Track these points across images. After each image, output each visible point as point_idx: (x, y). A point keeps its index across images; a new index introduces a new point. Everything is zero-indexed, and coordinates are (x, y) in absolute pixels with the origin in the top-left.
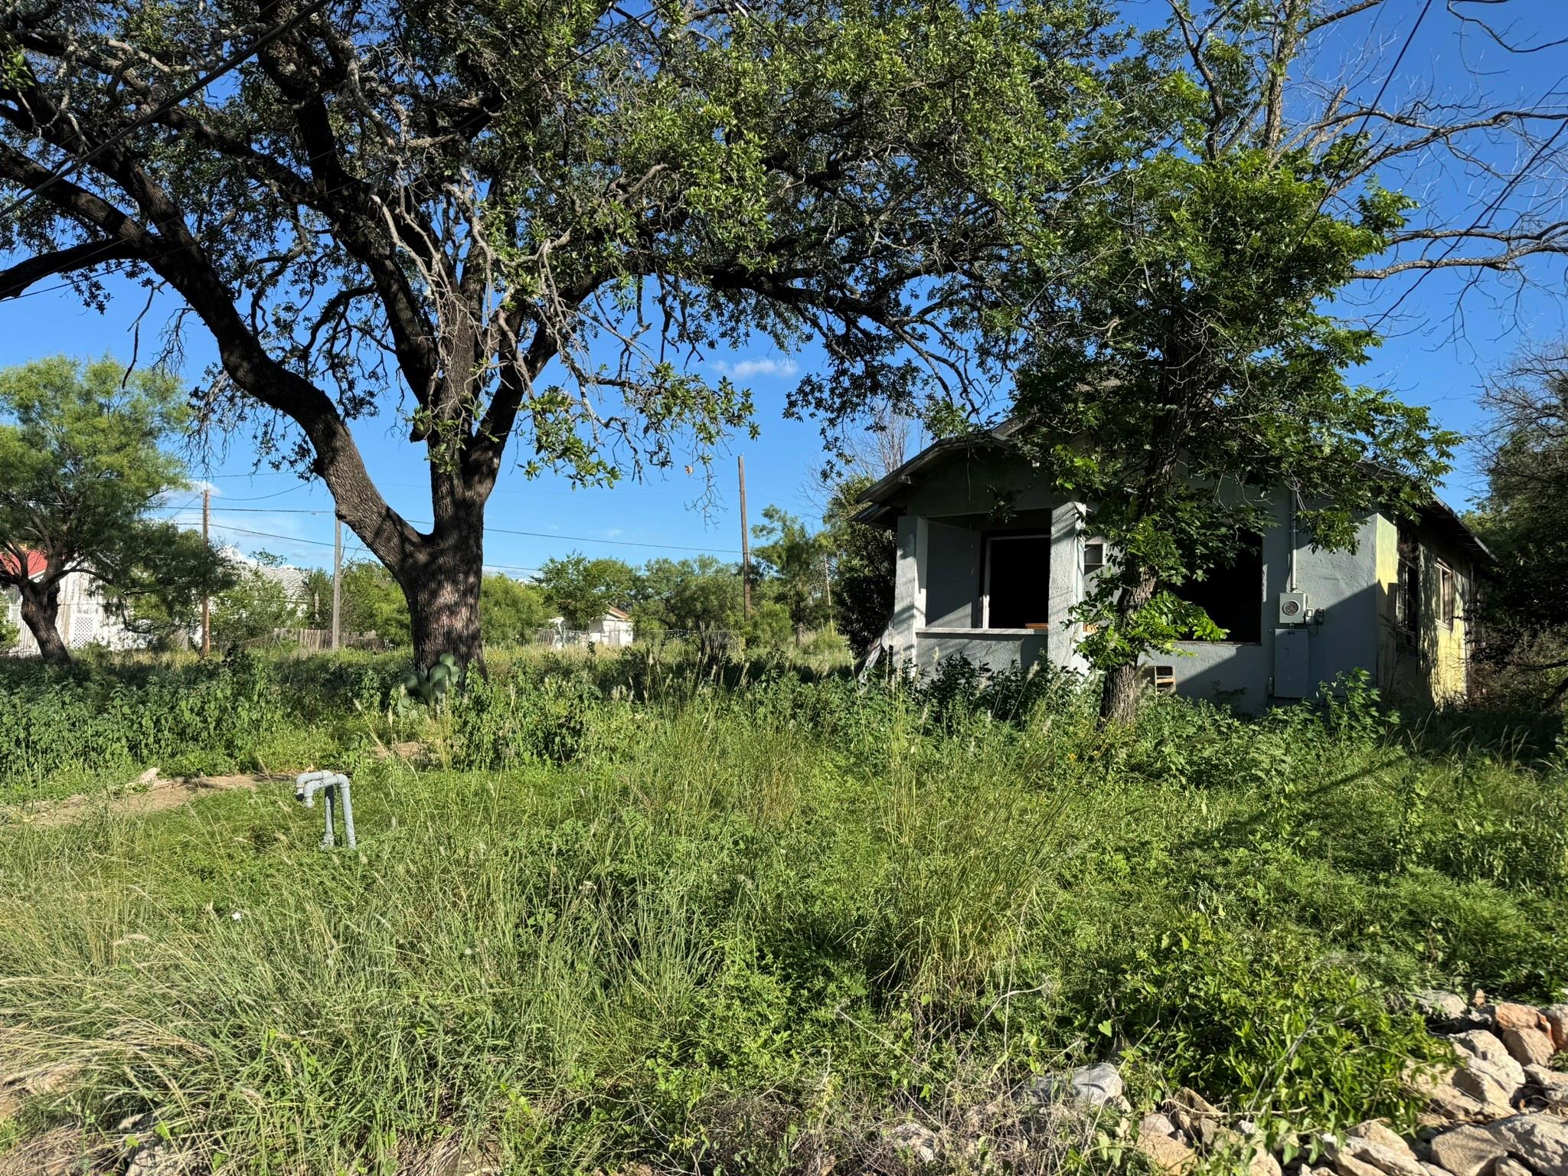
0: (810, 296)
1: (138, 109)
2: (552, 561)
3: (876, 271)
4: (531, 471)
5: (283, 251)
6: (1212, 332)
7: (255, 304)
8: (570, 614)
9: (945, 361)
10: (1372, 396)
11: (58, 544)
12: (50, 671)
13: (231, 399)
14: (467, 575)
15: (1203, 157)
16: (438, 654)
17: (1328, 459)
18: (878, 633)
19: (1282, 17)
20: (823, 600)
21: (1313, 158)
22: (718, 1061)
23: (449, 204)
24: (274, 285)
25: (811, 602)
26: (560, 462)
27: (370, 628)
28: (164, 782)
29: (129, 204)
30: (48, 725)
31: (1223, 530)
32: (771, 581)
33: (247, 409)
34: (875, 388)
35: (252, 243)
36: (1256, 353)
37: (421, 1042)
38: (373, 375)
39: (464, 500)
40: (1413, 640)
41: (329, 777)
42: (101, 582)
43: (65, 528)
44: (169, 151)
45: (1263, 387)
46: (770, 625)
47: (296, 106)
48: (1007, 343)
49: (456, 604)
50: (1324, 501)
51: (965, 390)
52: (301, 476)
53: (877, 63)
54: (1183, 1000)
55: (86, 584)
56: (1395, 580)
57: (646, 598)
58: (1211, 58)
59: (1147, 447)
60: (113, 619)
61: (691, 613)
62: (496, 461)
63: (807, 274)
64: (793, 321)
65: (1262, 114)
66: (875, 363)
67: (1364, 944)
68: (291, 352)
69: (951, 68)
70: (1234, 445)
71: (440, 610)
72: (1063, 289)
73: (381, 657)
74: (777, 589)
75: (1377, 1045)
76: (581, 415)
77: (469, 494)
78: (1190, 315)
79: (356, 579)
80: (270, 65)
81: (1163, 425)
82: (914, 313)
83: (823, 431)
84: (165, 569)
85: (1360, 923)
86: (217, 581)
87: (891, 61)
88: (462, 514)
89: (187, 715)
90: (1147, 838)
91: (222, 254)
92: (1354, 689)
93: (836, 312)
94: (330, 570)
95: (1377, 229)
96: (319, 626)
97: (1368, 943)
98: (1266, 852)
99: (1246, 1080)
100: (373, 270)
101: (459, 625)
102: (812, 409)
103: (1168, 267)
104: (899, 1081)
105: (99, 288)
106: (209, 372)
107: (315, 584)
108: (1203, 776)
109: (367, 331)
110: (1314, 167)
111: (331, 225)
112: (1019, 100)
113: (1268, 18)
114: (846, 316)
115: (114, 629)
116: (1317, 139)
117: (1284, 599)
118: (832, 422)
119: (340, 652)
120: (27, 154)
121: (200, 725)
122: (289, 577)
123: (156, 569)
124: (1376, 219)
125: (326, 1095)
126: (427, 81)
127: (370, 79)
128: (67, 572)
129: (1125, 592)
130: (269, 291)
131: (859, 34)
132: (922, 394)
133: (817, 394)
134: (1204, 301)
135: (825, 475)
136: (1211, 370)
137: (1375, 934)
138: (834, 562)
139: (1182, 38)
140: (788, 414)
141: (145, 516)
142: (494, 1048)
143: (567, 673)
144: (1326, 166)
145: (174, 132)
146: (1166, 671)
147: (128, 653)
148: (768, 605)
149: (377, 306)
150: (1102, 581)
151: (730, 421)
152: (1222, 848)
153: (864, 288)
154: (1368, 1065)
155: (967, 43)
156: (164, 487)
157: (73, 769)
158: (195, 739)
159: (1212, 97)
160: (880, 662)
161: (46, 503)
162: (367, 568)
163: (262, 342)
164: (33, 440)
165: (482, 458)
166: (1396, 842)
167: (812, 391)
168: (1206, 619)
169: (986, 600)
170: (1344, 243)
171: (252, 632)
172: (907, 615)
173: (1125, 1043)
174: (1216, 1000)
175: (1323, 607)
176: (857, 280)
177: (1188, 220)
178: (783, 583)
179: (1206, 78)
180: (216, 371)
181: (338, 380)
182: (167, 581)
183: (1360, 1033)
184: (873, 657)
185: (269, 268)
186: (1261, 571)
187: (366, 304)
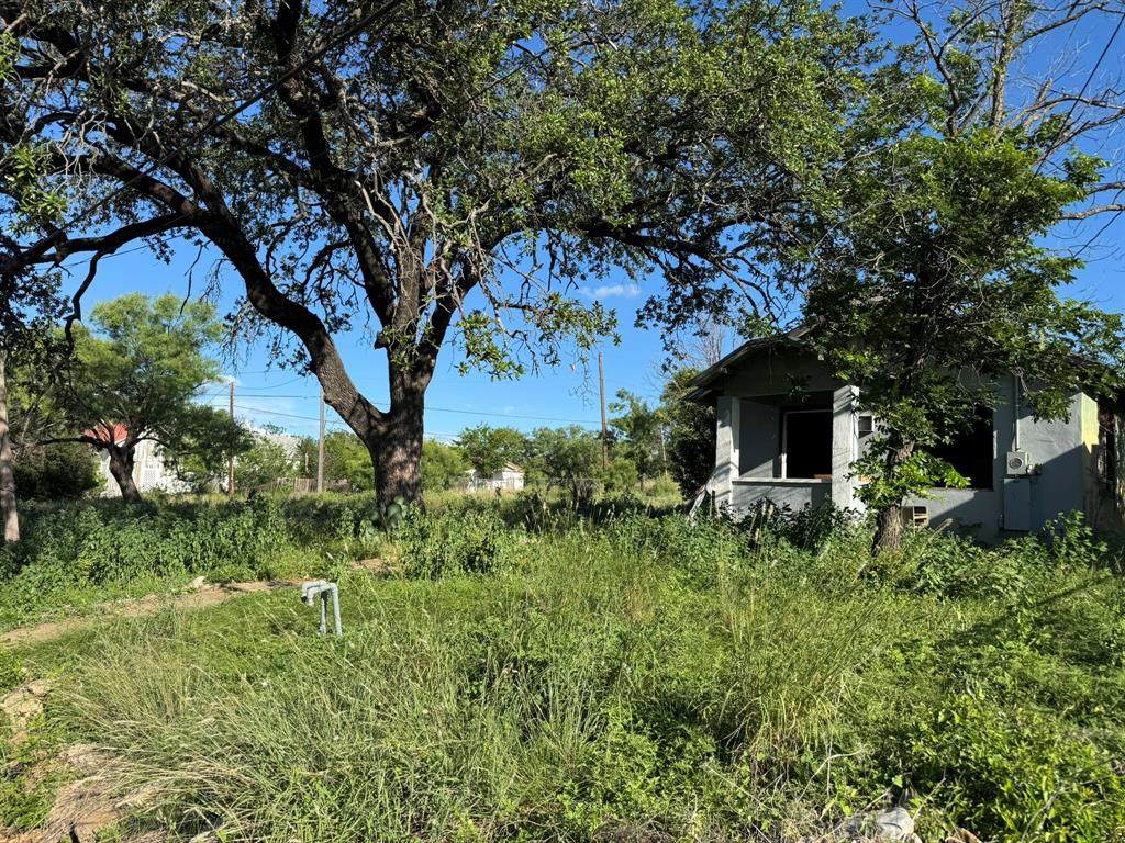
0: (653, 241)
1: (195, 125)
2: (467, 429)
3: (701, 222)
4: (463, 369)
5: (288, 219)
6: (955, 262)
7: (269, 255)
8: (480, 467)
9: (752, 285)
10: (1077, 306)
11: (135, 421)
12: (131, 508)
13: (252, 321)
14: (412, 441)
15: (944, 135)
16: (392, 496)
17: (1044, 353)
18: (704, 481)
19: (1002, 30)
20: (660, 456)
21: (1028, 131)
22: (609, 798)
23: (406, 185)
24: (282, 242)
25: (651, 458)
26: (482, 363)
27: (342, 478)
28: (208, 586)
29: (188, 190)
30: (131, 546)
31: (965, 406)
32: (623, 444)
33: (263, 327)
34: (700, 305)
35: (268, 213)
36: (987, 276)
37: (398, 778)
38: (349, 302)
39: (411, 388)
40: (1112, 488)
41: (324, 585)
42: (162, 446)
43: (139, 409)
44: (214, 153)
45: (993, 301)
46: (622, 475)
47: (302, 121)
48: (798, 271)
49: (406, 461)
50: (1041, 384)
51: (768, 305)
52: (300, 373)
53: (705, 77)
54: (957, 762)
55: (152, 448)
56: (1096, 442)
57: (533, 455)
58: (948, 63)
59: (907, 346)
60: (169, 471)
61: (565, 466)
62: (433, 361)
63: (650, 226)
64: (641, 259)
65: (988, 102)
66: (700, 288)
67: (1091, 720)
68: (293, 288)
69: (759, 79)
70: (972, 343)
71: (394, 465)
72: (840, 232)
73: (352, 497)
74: (627, 448)
75: (1110, 800)
76: (496, 330)
77: (414, 384)
78: (936, 249)
79: (333, 443)
80: (285, 95)
81: (917, 330)
82: (729, 251)
83: (663, 337)
84: (205, 438)
85: (1086, 705)
86: (238, 445)
87: (715, 76)
88: (409, 398)
89: (223, 539)
90: (917, 637)
91: (247, 221)
92: (1072, 525)
93: (672, 252)
94: (316, 437)
95: (1079, 183)
96: (309, 476)
97: (1093, 721)
98: (1010, 648)
99: (1010, 824)
100: (349, 230)
101: (407, 476)
102: (654, 321)
103: (919, 214)
104: (744, 817)
105: (166, 247)
106: (238, 303)
107: (306, 447)
108: (955, 590)
109: (344, 272)
110: (1029, 138)
111: (320, 200)
112: (809, 100)
113: (992, 33)
114: (680, 254)
115: (170, 479)
116: (1030, 119)
117: (1010, 457)
118: (669, 330)
119: (323, 494)
120: (121, 158)
121: (232, 546)
122: (288, 442)
123: (199, 437)
124: (1078, 176)
125: (333, 814)
126: (388, 100)
127: (352, 101)
128: (140, 440)
129: (892, 453)
130: (279, 246)
131: (692, 57)
132: (735, 309)
133: (658, 311)
134: (948, 239)
135: (665, 368)
136: (954, 288)
137: (1100, 713)
138: (668, 429)
139: (927, 50)
140: (637, 325)
141: (192, 401)
142: (449, 783)
143: (481, 510)
144: (1038, 138)
145: (217, 140)
146: (922, 510)
147: (179, 495)
148: (620, 460)
149: (351, 255)
150: (875, 444)
151: (600, 332)
152: (976, 645)
153: (693, 234)
154: (1104, 814)
155: (771, 61)
156: (205, 380)
157: (146, 577)
158: (228, 556)
159: (951, 90)
160: (706, 502)
161: (127, 393)
162: (341, 435)
163: (273, 281)
164: (120, 350)
165: (424, 359)
166: (1110, 642)
167: (655, 308)
168: (953, 472)
169: (784, 458)
170: (1054, 194)
171: (262, 480)
172: (725, 468)
173: (915, 793)
174: (984, 763)
175: (1041, 462)
176: (687, 229)
177: (934, 180)
178: (631, 444)
179: (946, 77)
180: (242, 301)
181: (325, 306)
182: (206, 446)
183: (1096, 789)
184: (700, 498)
185: (278, 229)
186: (993, 436)
187: (344, 254)
